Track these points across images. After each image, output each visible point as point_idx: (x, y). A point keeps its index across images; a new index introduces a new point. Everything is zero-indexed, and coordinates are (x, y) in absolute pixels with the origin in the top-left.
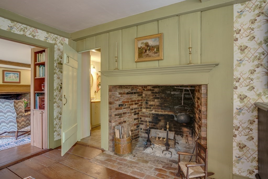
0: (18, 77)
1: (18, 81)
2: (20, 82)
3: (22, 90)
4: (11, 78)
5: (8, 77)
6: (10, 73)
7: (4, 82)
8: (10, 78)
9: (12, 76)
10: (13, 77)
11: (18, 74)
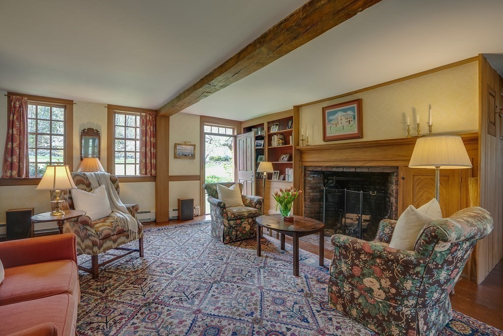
0: (354, 118)
1: (355, 130)
2: (360, 135)
3: (370, 161)
4: (340, 125)
5: (332, 122)
6: (336, 112)
7: (325, 139)
8: (336, 126)
9: (339, 118)
10: (344, 120)
11: (352, 109)
